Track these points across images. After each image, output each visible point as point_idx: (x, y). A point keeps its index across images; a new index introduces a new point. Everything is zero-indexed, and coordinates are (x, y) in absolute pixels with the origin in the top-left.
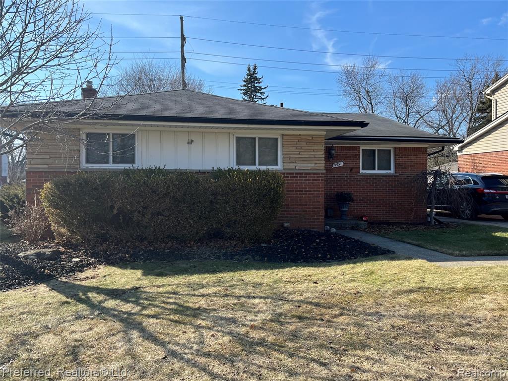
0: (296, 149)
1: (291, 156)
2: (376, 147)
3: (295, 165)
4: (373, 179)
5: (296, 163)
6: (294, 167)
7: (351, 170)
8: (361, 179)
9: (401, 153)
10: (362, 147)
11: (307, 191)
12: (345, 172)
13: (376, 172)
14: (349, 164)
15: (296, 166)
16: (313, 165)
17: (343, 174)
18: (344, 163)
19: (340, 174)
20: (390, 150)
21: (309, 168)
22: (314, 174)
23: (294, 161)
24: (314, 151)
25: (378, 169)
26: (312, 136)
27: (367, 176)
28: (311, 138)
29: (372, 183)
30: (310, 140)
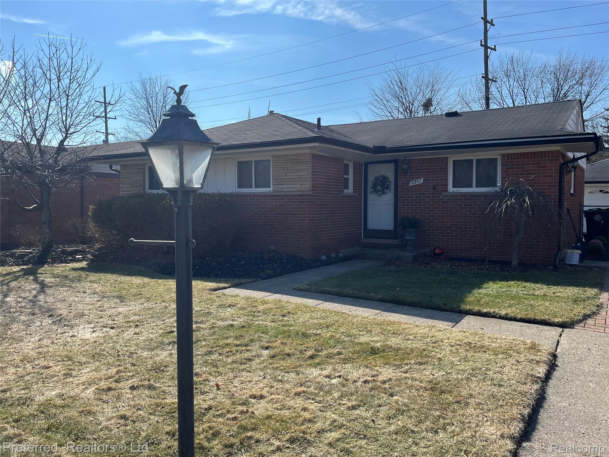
0: (283, 170)
1: (279, 177)
2: (474, 156)
3: (282, 186)
4: (466, 199)
5: (283, 184)
6: (281, 189)
7: (434, 188)
8: (449, 199)
9: (510, 162)
10: (453, 157)
11: (293, 214)
12: (427, 191)
13: (474, 189)
14: (433, 180)
15: (283, 188)
16: (299, 186)
17: (423, 194)
18: (424, 180)
19: (420, 194)
20: (496, 159)
21: (295, 190)
22: (300, 196)
23: (281, 183)
24: (299, 171)
25: (477, 186)
26: (297, 155)
27: (457, 196)
28: (296, 158)
29: (465, 205)
30: (296, 159)
